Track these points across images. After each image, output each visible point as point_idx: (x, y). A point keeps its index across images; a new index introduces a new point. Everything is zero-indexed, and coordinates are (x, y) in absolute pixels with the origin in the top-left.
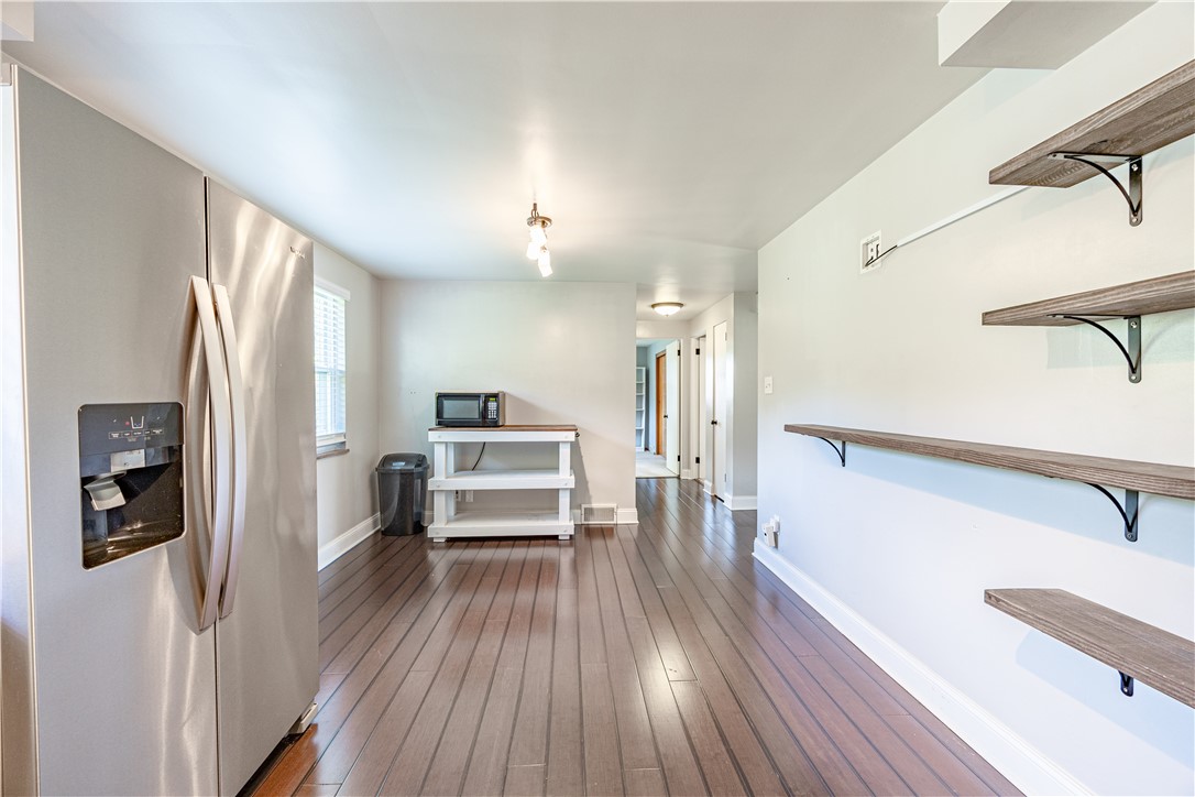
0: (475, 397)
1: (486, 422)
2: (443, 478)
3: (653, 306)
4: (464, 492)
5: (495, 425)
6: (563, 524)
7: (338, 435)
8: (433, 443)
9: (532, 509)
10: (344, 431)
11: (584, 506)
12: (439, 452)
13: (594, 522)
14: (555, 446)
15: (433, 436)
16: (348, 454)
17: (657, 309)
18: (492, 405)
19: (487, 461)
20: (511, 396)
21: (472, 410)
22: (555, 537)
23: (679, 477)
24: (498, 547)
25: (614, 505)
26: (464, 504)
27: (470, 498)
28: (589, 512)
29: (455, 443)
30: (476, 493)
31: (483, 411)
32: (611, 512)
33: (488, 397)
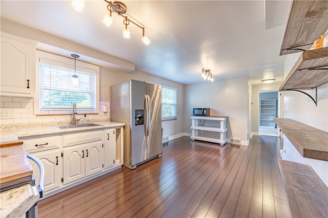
0: (201, 109)
1: (203, 115)
2: (194, 126)
3: (263, 81)
4: (200, 130)
5: (205, 116)
6: (222, 141)
7: (175, 116)
8: (192, 119)
9: (215, 137)
10: (176, 115)
11: (230, 138)
12: (193, 121)
13: (234, 143)
14: (220, 121)
15: (192, 117)
16: (176, 120)
17: (264, 82)
18: (205, 111)
19: (205, 124)
20: (211, 109)
21: (201, 112)
22: (219, 144)
23: (280, 137)
24: (211, 144)
25: (240, 139)
26: (200, 133)
27: (202, 132)
28: (232, 140)
29: (198, 119)
30: (203, 131)
31: (203, 112)
32: (239, 141)
33: (204, 109)
